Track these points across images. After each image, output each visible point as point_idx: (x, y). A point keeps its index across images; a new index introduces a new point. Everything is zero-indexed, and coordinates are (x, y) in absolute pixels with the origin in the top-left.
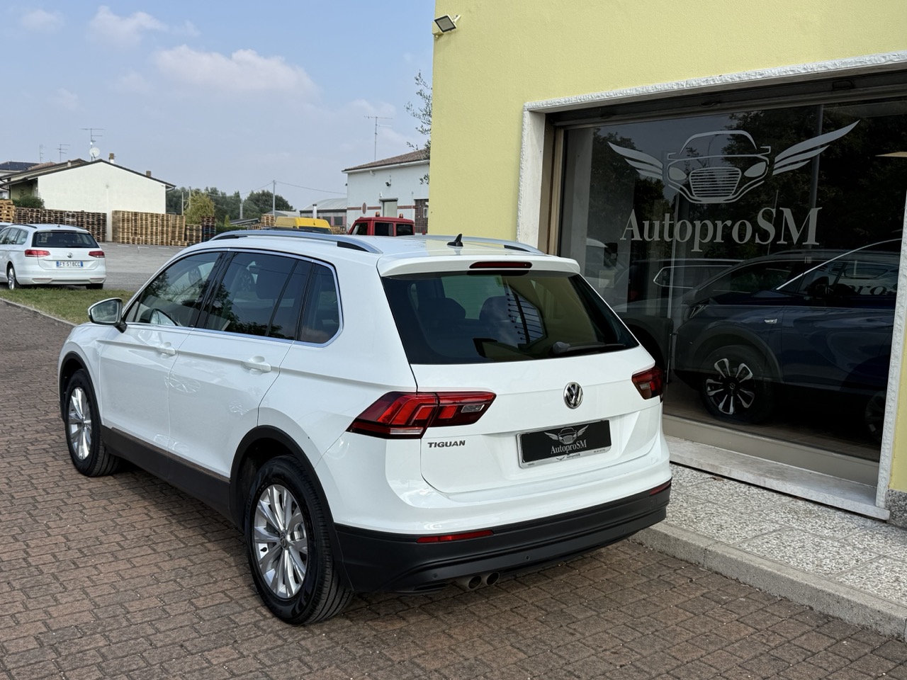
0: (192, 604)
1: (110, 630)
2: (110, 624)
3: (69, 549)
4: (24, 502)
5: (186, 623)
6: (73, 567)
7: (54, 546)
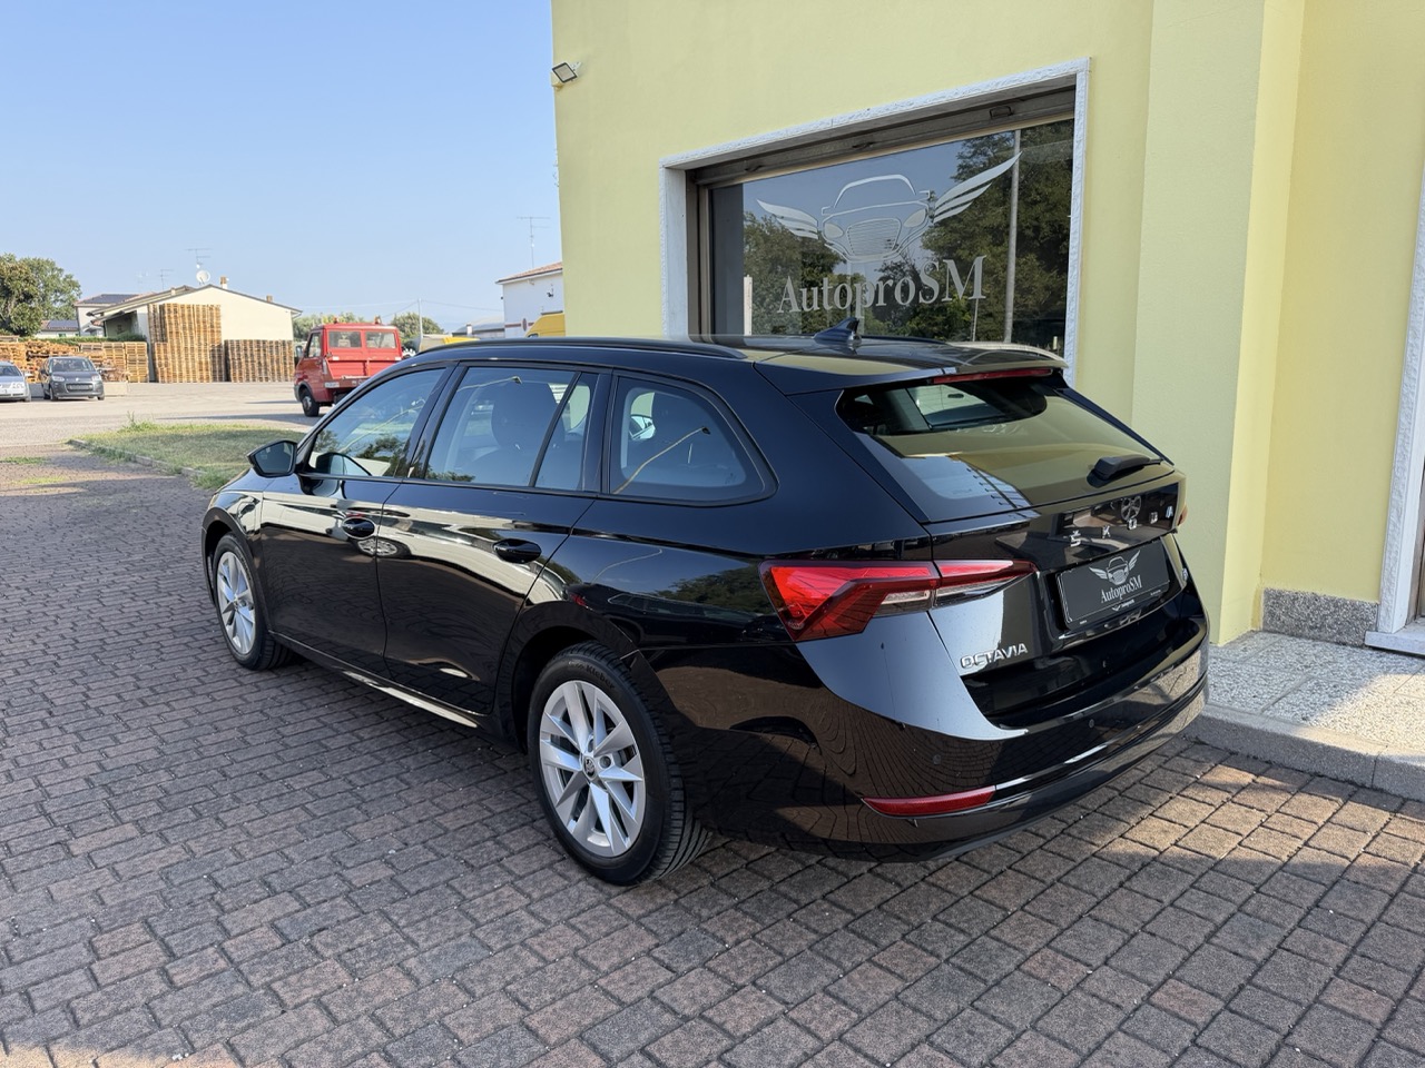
0: (278, 733)
1: (178, 765)
2: (177, 759)
3: (139, 688)
4: (89, 645)
5: (269, 751)
6: (141, 705)
7: (119, 687)
